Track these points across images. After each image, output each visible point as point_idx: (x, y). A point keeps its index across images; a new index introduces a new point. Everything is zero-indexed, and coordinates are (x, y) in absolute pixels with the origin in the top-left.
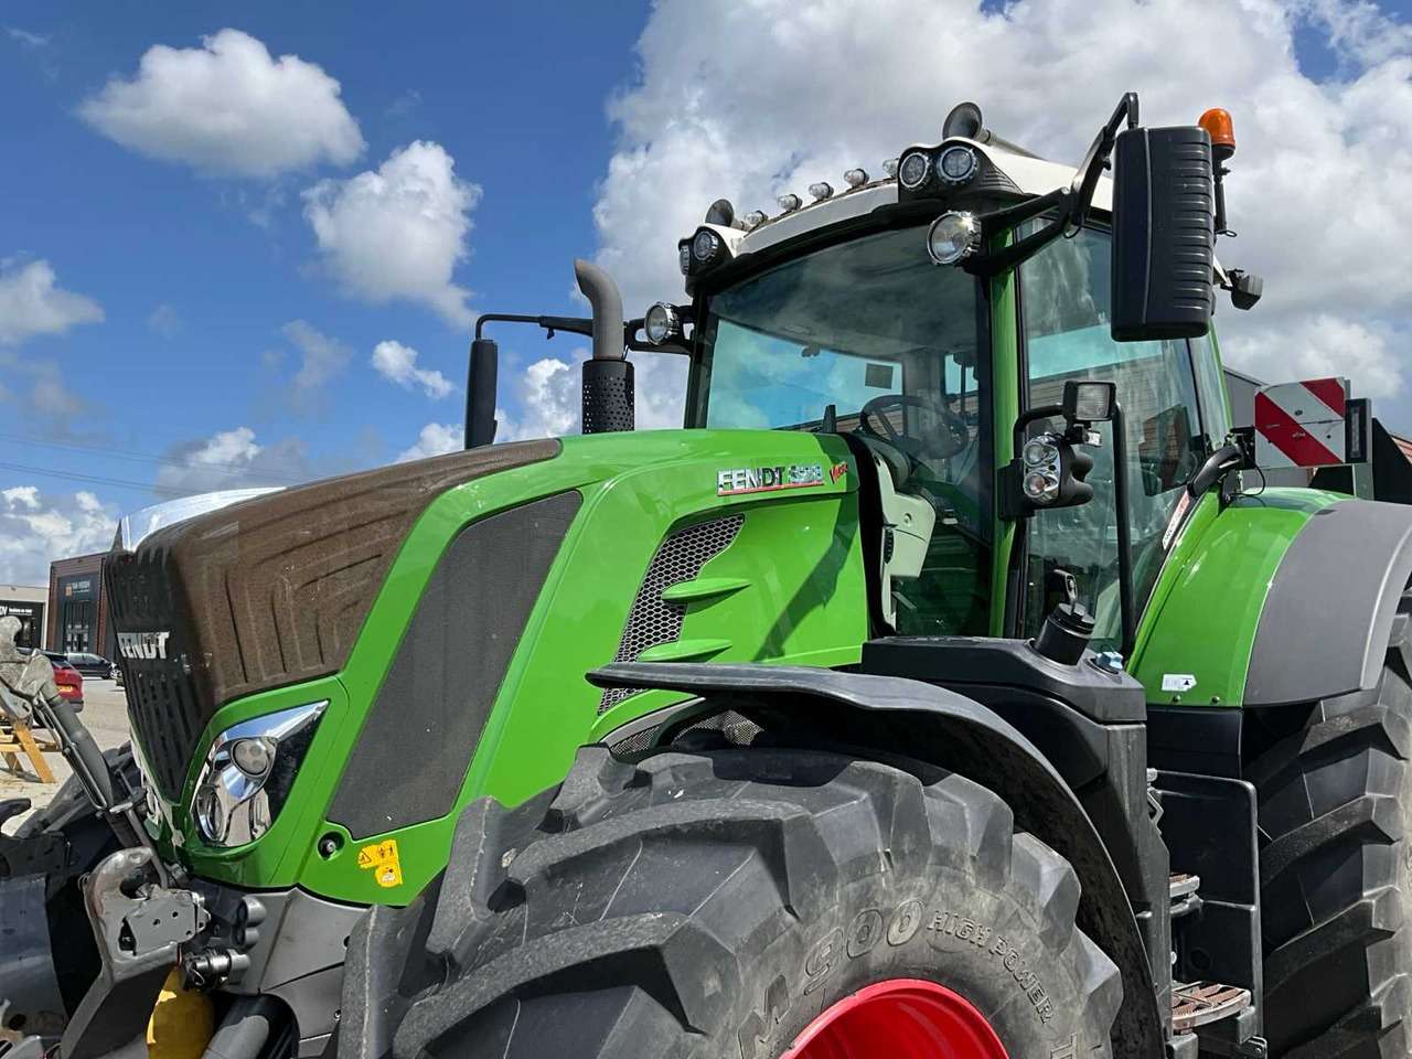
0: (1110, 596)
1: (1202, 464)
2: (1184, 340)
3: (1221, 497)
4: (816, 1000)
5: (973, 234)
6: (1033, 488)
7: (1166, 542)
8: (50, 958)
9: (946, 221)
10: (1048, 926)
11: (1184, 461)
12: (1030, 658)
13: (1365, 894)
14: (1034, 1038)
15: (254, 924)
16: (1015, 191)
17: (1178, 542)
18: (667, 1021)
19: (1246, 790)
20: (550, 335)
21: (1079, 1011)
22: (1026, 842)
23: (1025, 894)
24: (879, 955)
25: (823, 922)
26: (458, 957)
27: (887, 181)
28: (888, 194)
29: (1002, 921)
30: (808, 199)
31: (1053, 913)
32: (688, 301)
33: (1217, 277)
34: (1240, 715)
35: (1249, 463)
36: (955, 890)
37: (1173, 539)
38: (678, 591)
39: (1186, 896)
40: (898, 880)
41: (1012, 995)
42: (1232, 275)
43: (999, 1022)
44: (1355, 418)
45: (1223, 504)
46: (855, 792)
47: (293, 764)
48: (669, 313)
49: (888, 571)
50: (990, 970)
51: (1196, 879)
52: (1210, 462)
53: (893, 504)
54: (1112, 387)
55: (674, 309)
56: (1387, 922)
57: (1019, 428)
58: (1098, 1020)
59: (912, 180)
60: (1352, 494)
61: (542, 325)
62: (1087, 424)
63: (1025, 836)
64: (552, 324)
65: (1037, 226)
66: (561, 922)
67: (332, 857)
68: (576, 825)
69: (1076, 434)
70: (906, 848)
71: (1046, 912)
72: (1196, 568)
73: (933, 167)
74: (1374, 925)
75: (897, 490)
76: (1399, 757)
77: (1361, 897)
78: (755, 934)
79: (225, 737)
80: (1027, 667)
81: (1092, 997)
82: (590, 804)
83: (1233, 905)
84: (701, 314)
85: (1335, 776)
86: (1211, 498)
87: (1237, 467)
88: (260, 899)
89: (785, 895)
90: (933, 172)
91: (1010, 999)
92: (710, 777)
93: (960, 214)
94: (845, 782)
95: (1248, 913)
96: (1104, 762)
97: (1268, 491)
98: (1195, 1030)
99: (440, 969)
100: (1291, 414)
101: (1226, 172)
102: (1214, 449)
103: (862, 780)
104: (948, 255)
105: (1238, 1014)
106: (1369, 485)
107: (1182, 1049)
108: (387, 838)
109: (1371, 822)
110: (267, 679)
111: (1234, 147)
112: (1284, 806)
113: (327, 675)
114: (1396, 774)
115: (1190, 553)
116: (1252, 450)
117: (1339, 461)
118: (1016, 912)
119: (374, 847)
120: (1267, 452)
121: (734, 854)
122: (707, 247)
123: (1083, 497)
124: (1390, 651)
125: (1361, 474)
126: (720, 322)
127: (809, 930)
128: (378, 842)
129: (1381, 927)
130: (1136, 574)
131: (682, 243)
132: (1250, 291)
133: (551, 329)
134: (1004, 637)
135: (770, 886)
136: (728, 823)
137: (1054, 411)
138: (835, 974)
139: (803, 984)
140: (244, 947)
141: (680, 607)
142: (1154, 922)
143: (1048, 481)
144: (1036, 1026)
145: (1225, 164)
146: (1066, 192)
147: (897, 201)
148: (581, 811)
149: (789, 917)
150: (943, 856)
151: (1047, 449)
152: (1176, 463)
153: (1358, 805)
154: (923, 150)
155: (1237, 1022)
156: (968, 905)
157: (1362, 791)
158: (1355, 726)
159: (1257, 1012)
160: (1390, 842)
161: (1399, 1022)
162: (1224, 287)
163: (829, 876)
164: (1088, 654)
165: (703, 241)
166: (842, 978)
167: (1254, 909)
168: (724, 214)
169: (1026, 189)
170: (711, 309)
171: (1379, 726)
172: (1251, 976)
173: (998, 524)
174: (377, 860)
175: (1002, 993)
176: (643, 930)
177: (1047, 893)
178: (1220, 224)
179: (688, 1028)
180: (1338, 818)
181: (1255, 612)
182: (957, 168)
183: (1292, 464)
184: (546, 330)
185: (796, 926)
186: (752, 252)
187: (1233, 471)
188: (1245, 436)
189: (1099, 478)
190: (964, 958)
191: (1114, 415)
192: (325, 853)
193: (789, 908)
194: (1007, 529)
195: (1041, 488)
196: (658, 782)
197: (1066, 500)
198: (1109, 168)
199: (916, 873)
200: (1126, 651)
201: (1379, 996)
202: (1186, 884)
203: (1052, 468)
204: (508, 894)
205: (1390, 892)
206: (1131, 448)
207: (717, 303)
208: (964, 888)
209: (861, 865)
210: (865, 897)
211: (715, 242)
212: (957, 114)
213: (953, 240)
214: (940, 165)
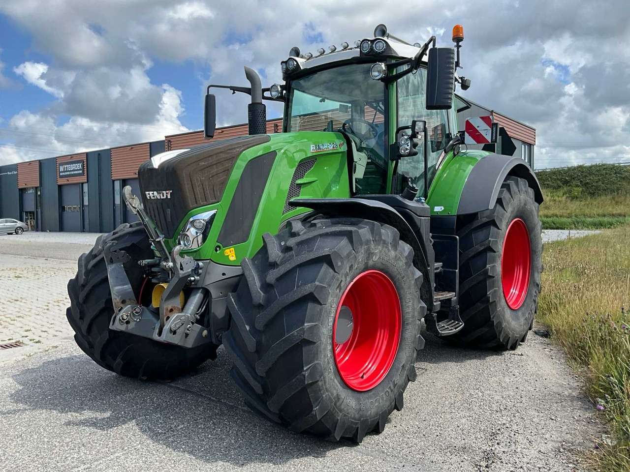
0: (421, 183)
1: (449, 143)
2: (446, 110)
3: (454, 153)
4: (358, 271)
5: (384, 71)
6: (402, 151)
7: (437, 167)
8: (130, 285)
9: (377, 65)
10: (406, 261)
11: (443, 142)
12: (401, 199)
13: (487, 266)
14: (402, 288)
15: (201, 269)
16: (397, 56)
17: (440, 167)
18: (331, 270)
19: (456, 239)
20: (234, 93)
21: (413, 282)
22: (401, 242)
23: (402, 254)
24: (371, 263)
25: (360, 254)
26: (278, 263)
27: (356, 48)
28: (356, 53)
29: (397, 259)
30: (328, 51)
31: (408, 258)
32: (284, 83)
33: (456, 80)
34: (456, 217)
35: (463, 143)
36: (386, 249)
37: (439, 167)
38: (299, 181)
39: (439, 268)
40: (375, 246)
41: (398, 276)
42: (461, 78)
43: (395, 283)
44: (494, 129)
45: (455, 155)
46: (365, 226)
47: (210, 226)
48: (279, 87)
49: (355, 176)
50: (394, 270)
51: (441, 263)
52: (451, 142)
53: (356, 155)
54: (425, 122)
55: (281, 86)
56: (493, 274)
57: (397, 132)
58: (417, 285)
59: (365, 50)
60: (495, 152)
61: (231, 89)
62: (418, 133)
63: (402, 241)
64: (234, 89)
65: (405, 67)
66: (304, 252)
67: (218, 252)
68: (299, 235)
69: (414, 135)
70: (377, 239)
71: (406, 258)
72: (445, 175)
73: (372, 46)
74: (489, 274)
75: (357, 151)
76: (499, 229)
77: (486, 267)
78: (347, 254)
79: (191, 219)
80: (400, 201)
81: (416, 279)
82: (302, 231)
83: (451, 270)
84: (288, 88)
85: (480, 235)
86: (451, 154)
87: (459, 144)
88: (202, 262)
89: (353, 247)
90: (372, 49)
91: (397, 277)
92: (330, 224)
93: (380, 64)
94: (363, 224)
95: (456, 272)
96: (419, 226)
97: (468, 151)
98: (440, 301)
99: (274, 265)
100: (476, 127)
101: (460, 46)
102: (453, 137)
103: (366, 224)
104: (377, 76)
105: (452, 298)
106: (500, 149)
107: (436, 305)
108: (232, 247)
109: (490, 246)
110: (202, 203)
111: (463, 38)
112: (466, 243)
113: (216, 203)
114: (498, 234)
115: (443, 171)
116: (464, 138)
117: (489, 142)
118: (400, 257)
119: (229, 250)
120: (468, 139)
121: (341, 238)
122: (292, 65)
123: (415, 154)
124: (498, 199)
125: (498, 146)
126: (295, 90)
127: (358, 255)
128: (229, 248)
129: (491, 275)
130: (429, 176)
131: (283, 62)
132: (466, 84)
133: (234, 91)
134: (391, 194)
135: (350, 245)
136: (340, 231)
137: (407, 128)
138: (362, 266)
139: (356, 266)
140: (198, 275)
141: (300, 185)
142: (430, 271)
143: (407, 149)
144: (403, 284)
145: (460, 44)
146: (413, 59)
147: (359, 56)
148: (301, 232)
149: (354, 252)
150: (384, 242)
151: (407, 140)
152: (441, 142)
153: (487, 242)
154: (369, 40)
155: (451, 300)
156: (389, 254)
157: (488, 239)
158: (488, 220)
159: (457, 298)
160: (495, 252)
161: (495, 301)
162: (459, 82)
163: (361, 244)
164: (416, 198)
165: (291, 62)
166: (363, 267)
167: (457, 271)
168: (297, 52)
169: (401, 55)
170: (292, 86)
171: (494, 220)
172: (455, 288)
173: (390, 161)
174: (229, 253)
175: (396, 276)
176: (326, 251)
177: (406, 254)
178: (457, 64)
179: (335, 272)
180: (481, 246)
181: (462, 188)
182: (379, 47)
183: (476, 143)
184: (232, 91)
185: (355, 254)
186: (308, 68)
187: (458, 145)
188: (462, 134)
189: (420, 148)
190: (388, 266)
191: (425, 130)
192: (216, 251)
193: (354, 250)
194: (392, 162)
195: (405, 151)
196: (318, 226)
197: (412, 154)
198: (426, 55)
199: (379, 245)
200: (426, 197)
201: (490, 294)
202: (439, 265)
203: (408, 145)
204: (287, 249)
205: (493, 266)
206: (429, 138)
207: (294, 84)
208: (388, 249)
209: (368, 242)
210: (368, 249)
211: (295, 63)
212: (379, 27)
213: (378, 72)
214: (374, 46)
